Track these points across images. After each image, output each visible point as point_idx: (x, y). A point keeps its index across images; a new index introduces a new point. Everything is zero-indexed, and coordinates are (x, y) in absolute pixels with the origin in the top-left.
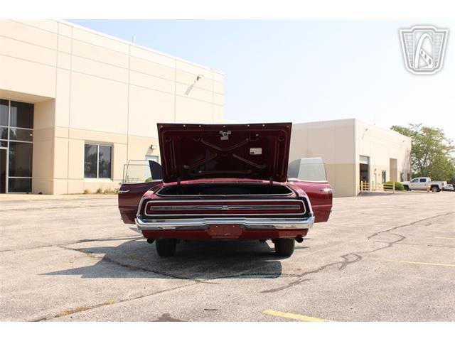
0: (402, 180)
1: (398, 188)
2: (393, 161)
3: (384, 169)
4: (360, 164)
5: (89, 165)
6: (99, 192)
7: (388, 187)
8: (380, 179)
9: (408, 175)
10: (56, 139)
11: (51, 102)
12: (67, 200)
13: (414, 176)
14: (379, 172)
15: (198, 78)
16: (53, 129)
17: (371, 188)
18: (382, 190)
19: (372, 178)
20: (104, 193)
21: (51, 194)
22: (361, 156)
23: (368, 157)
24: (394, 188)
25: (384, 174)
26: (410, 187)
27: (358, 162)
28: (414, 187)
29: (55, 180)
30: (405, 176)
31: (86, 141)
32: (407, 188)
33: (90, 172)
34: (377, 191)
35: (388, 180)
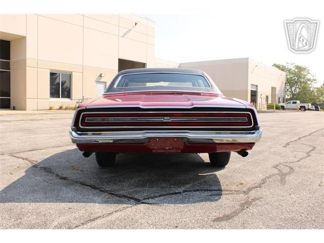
0: (279, 102)
1: (277, 108)
2: (273, 89)
3: (267, 95)
4: (251, 91)
5: (54, 88)
6: (61, 108)
7: (270, 107)
8: (264, 102)
9: (284, 99)
10: (27, 68)
11: (22, 39)
12: (35, 115)
13: (287, 100)
14: (264, 97)
15: (136, 24)
16: (25, 61)
17: (258, 107)
18: (266, 109)
19: (259, 100)
20: (65, 109)
21: (25, 110)
22: (252, 84)
23: (257, 86)
24: (275, 107)
25: (267, 97)
26: (285, 107)
27: (250, 89)
28: (288, 107)
29: (27, 100)
30: (281, 100)
31: (51, 70)
32: (283, 108)
33: (55, 93)
34: (262, 110)
35: (270, 102)
